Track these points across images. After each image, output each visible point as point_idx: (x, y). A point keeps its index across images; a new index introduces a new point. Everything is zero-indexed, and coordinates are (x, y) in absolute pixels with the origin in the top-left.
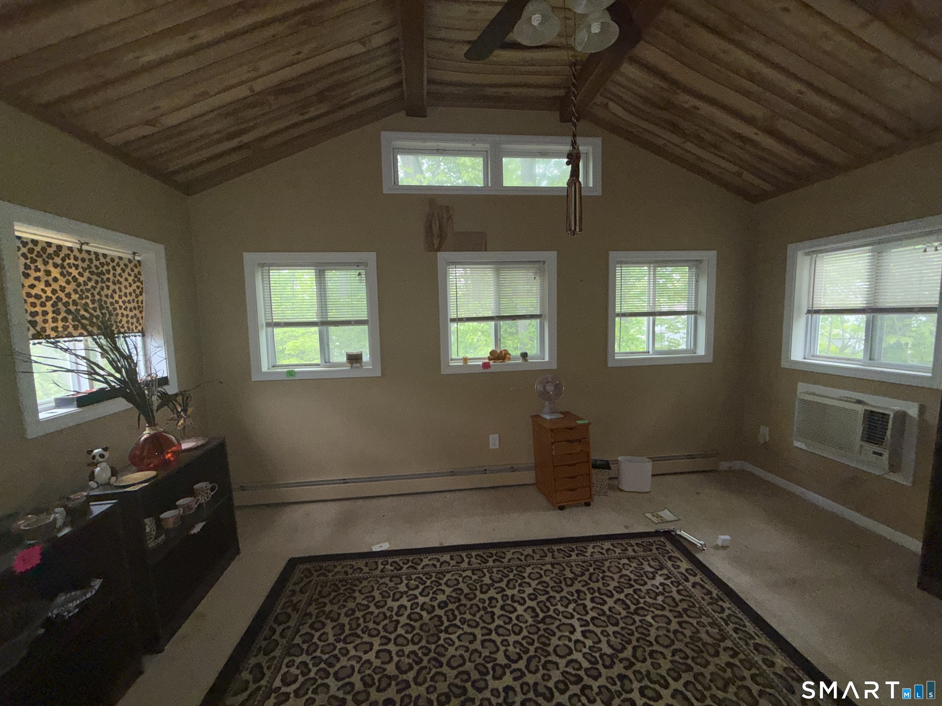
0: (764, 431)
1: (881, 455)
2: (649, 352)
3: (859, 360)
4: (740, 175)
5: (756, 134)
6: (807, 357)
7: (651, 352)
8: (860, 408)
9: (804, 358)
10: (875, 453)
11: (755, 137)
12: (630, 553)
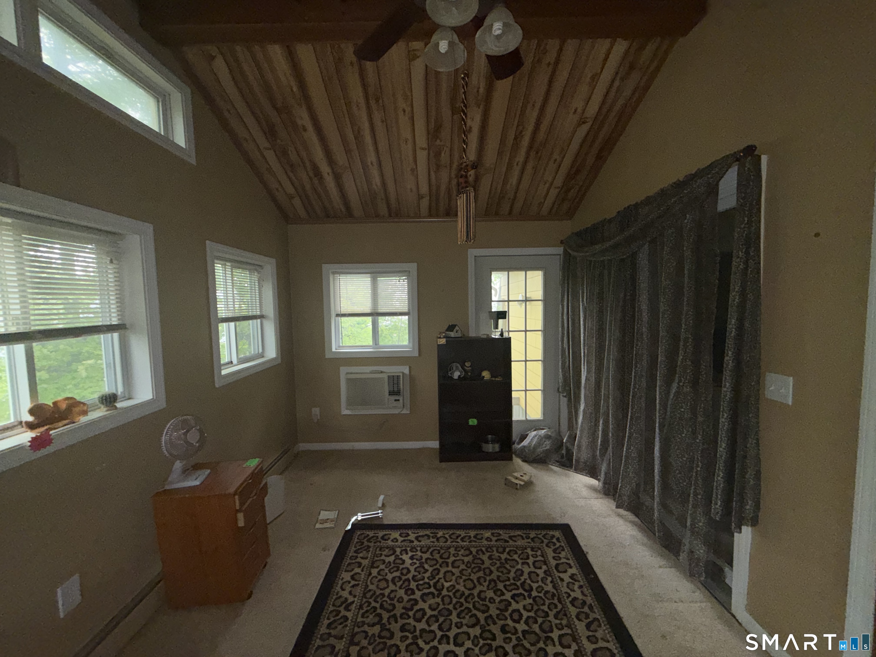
0: (316, 411)
1: (398, 400)
2: (232, 362)
3: (370, 346)
4: (291, 197)
5: (328, 174)
6: (337, 348)
7: (235, 361)
8: (385, 376)
9: (336, 349)
10: (396, 400)
11: (325, 175)
12: (365, 562)
